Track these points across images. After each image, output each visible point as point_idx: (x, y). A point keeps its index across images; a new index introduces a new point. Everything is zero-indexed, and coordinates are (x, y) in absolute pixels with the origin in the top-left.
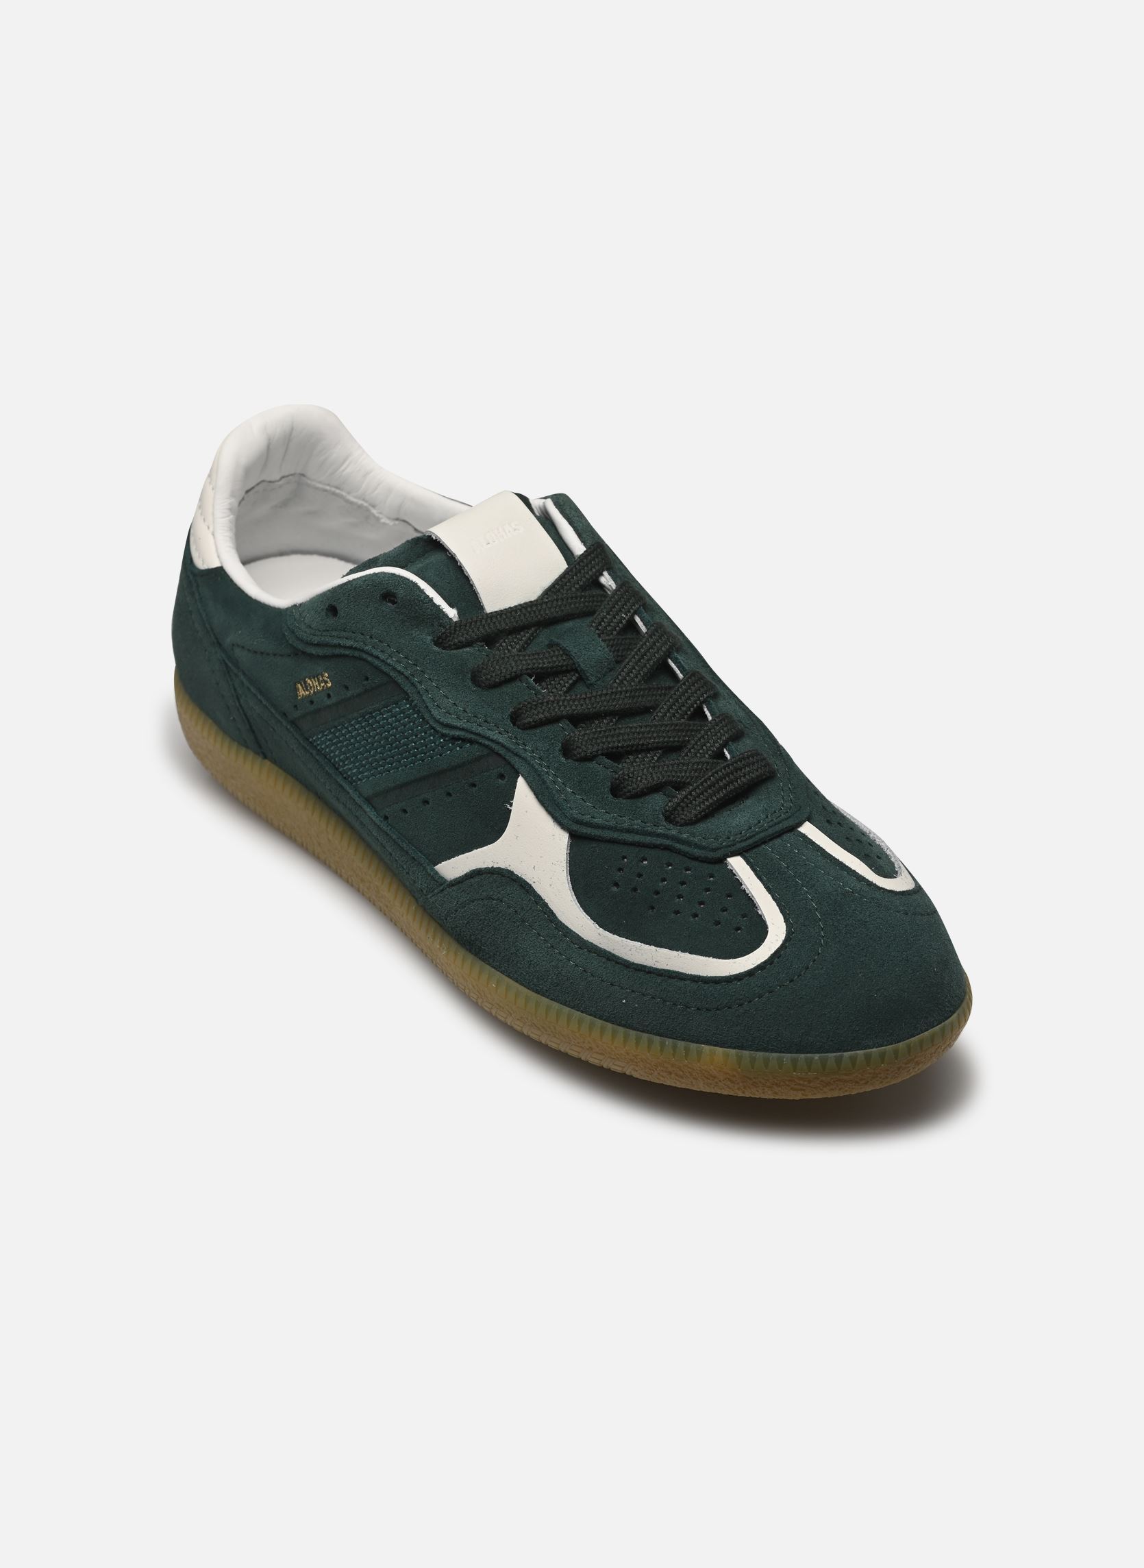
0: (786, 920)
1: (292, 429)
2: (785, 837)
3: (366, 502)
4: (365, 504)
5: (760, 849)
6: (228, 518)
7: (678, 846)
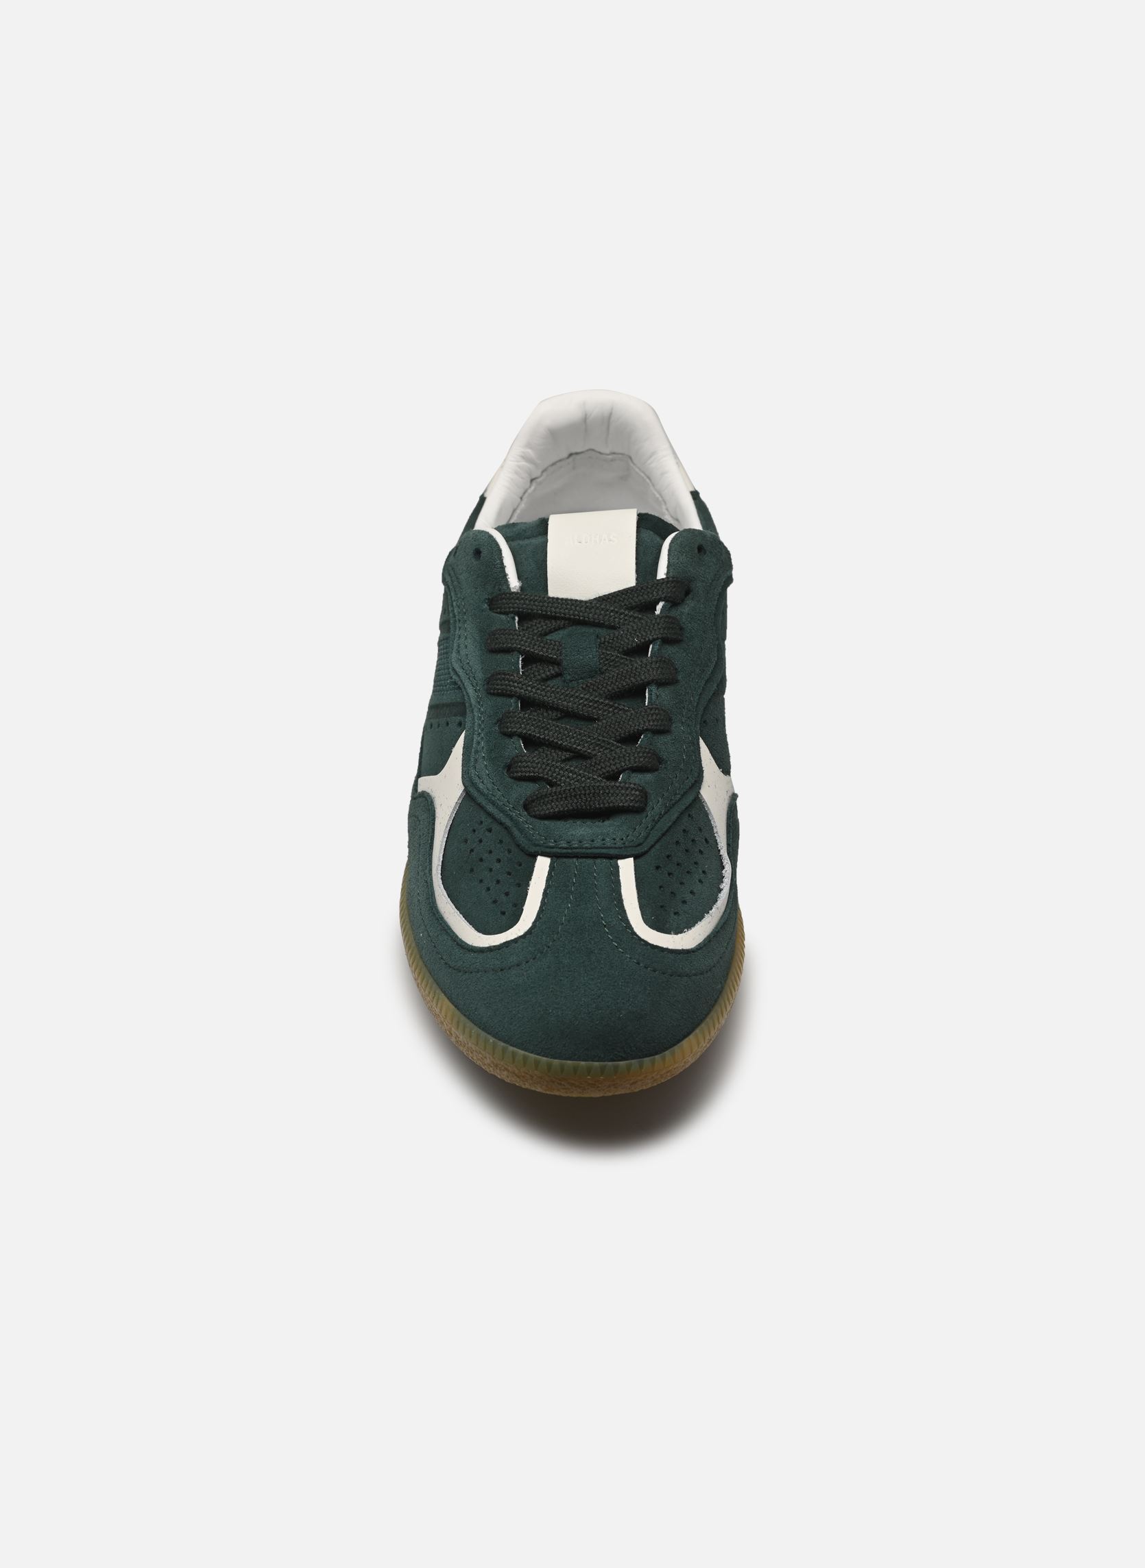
0: (534, 923)
1: (611, 414)
2: (598, 861)
3: (662, 497)
4: (660, 499)
5: (571, 860)
6: (516, 463)
7: (516, 832)
